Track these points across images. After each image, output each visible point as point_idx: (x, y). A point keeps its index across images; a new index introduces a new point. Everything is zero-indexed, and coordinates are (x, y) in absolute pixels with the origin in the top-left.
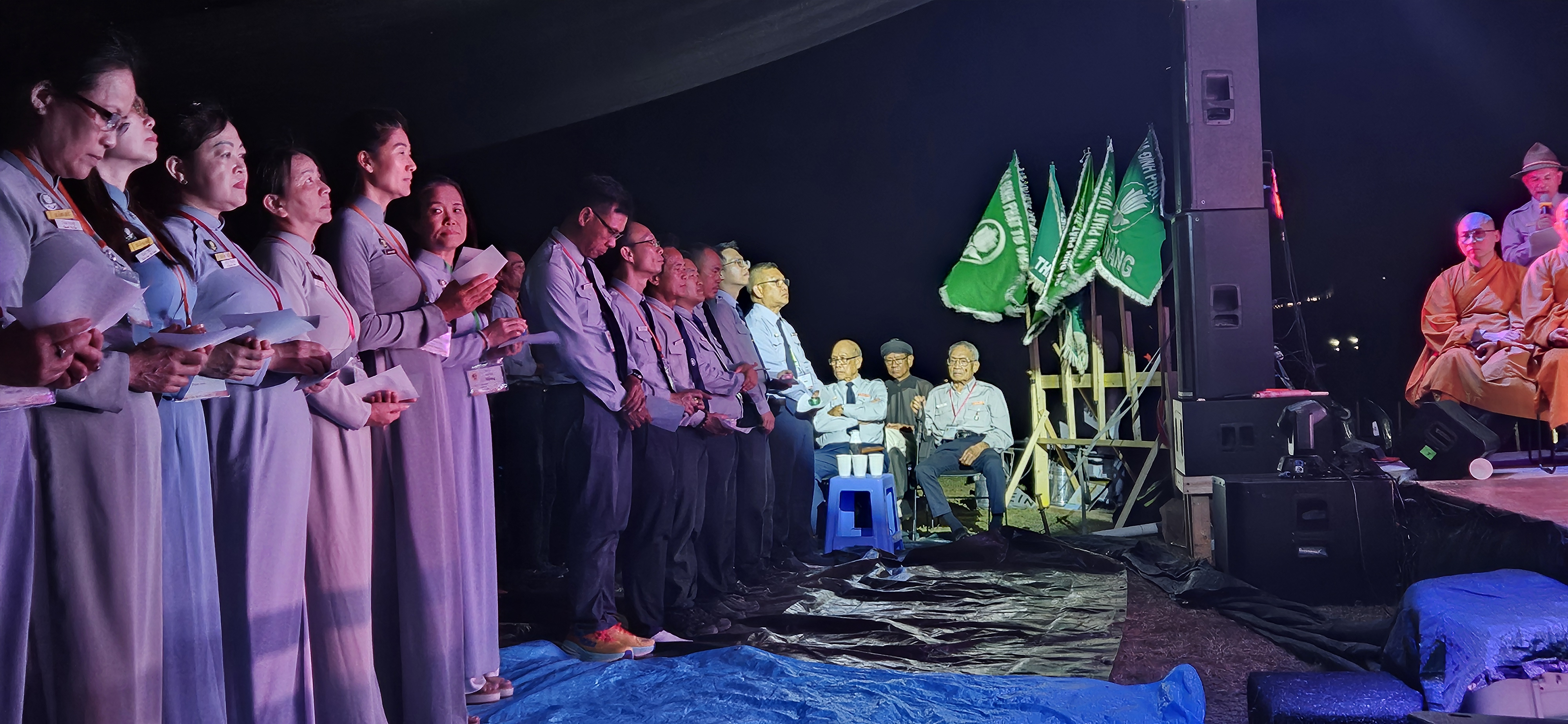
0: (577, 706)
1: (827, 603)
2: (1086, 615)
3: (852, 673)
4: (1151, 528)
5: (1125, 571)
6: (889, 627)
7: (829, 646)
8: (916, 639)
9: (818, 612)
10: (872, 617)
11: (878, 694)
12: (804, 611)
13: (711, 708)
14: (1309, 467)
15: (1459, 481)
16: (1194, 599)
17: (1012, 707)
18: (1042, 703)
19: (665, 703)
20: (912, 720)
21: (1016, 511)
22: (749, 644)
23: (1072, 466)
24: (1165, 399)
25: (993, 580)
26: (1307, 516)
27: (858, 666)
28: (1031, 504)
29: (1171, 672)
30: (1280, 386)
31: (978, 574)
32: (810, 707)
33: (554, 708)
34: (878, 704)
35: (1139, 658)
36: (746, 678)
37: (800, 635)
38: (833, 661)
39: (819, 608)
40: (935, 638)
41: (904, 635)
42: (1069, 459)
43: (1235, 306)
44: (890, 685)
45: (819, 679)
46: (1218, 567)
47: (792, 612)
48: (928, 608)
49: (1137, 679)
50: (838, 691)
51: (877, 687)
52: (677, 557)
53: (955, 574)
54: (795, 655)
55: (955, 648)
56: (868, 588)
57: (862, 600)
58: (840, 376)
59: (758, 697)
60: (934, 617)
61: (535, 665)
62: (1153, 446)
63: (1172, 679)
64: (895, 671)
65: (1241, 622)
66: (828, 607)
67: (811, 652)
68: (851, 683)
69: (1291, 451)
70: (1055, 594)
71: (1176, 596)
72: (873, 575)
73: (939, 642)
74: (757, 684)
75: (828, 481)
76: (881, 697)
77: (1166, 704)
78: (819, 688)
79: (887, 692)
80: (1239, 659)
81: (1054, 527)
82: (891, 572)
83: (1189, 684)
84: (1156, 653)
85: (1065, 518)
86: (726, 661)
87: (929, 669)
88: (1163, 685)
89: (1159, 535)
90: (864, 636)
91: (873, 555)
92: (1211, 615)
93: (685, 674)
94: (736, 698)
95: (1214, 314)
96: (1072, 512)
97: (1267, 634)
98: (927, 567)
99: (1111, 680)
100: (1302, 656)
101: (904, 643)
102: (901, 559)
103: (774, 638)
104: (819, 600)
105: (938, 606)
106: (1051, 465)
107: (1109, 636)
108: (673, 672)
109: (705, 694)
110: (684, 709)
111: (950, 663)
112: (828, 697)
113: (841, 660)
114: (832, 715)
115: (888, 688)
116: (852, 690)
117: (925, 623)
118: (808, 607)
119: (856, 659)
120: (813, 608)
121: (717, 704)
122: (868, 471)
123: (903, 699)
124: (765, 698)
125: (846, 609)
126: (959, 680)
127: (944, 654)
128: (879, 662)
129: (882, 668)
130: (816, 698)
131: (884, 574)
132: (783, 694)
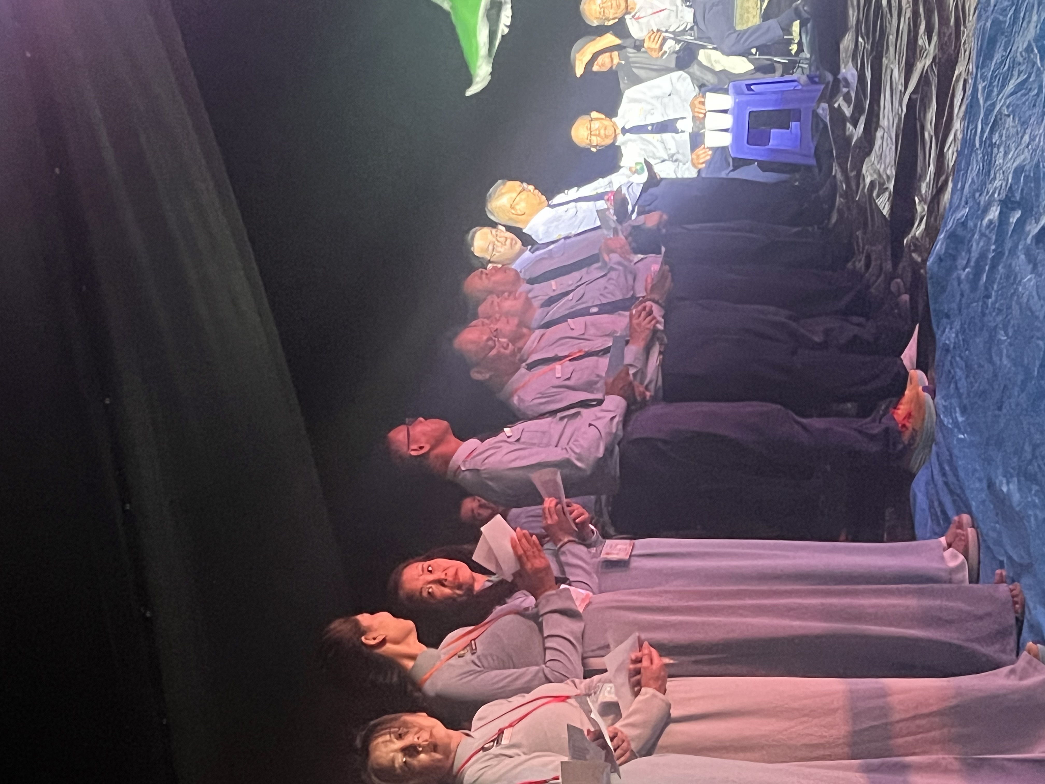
1: (878, 167)
6: (914, 97)
7: (932, 168)
8: (931, 66)
9: (888, 177)
10: (899, 116)
11: (996, 116)
12: (887, 194)
13: (1000, 310)
19: (990, 361)
20: (1029, 77)
22: (925, 261)
27: (960, 136)
32: (1006, 196)
34: (1009, 116)
37: (917, 199)
38: (951, 164)
39: (885, 177)
40: (929, 45)
41: (924, 80)
44: (985, 102)
45: (973, 181)
47: (888, 207)
48: (892, 50)
50: (989, 162)
51: (987, 116)
53: (853, 15)
54: (941, 209)
55: (944, 21)
56: (863, 118)
57: (878, 126)
59: (991, 255)
60: (904, 43)
61: (936, 504)
64: (969, 92)
66: (883, 166)
67: (940, 191)
68: (980, 145)
72: (848, 111)
73: (935, 39)
74: (975, 255)
75: (734, 159)
76: (1000, 112)
78: (984, 184)
79: (993, 105)
82: (845, 90)
86: (943, 289)
87: (967, 53)
90: (923, 128)
91: (823, 110)
93: (957, 336)
94: (990, 280)
98: (841, 47)
101: (934, 81)
102: (830, 77)
103: (918, 230)
104: (875, 176)
105: (891, 37)
110: (1000, 340)
111: (962, 28)
112: (995, 174)
113: (951, 156)
114: (1019, 171)
115: (989, 103)
116: (989, 146)
117: (910, 54)
118: (883, 190)
119: (951, 138)
120: (884, 184)
121: (996, 302)
122: (725, 111)
123: (1003, 86)
124: (993, 247)
125: (888, 145)
126: (984, 17)
127: (951, 34)
128: (956, 111)
129: (963, 108)
130: (995, 189)
131: (847, 98)
132: (988, 226)
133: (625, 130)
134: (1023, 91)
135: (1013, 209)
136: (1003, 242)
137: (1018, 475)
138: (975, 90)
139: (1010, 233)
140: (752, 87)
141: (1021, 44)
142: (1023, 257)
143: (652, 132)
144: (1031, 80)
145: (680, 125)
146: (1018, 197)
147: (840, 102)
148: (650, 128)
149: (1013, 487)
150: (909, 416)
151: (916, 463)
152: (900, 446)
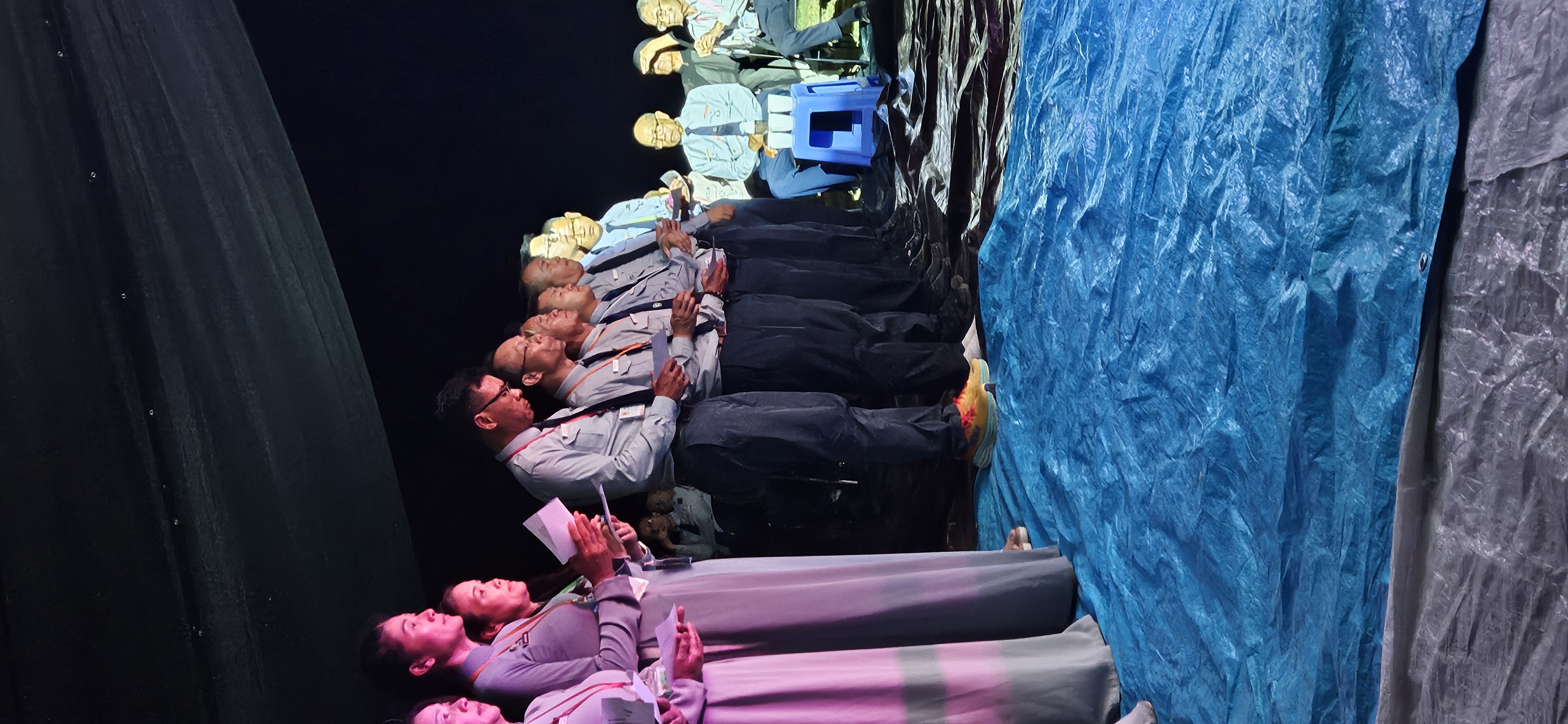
0: (1042, 444)
1: (936, 165)
3: (1017, 135)
6: (967, 93)
7: (986, 162)
8: (982, 63)
9: (946, 175)
10: (954, 113)
11: (1043, 107)
12: (945, 191)
13: (1050, 295)
19: (1042, 345)
20: (1073, 66)
27: (1010, 129)
32: (1053, 183)
33: (1044, 469)
34: (1054, 105)
36: (1018, 256)
37: (972, 195)
38: (1002, 158)
39: (942, 174)
40: (980, 42)
41: (976, 74)
44: (1032, 94)
45: (1023, 173)
47: (945, 204)
50: (1037, 153)
51: (1034, 107)
52: (880, 330)
53: (909, 17)
54: (994, 202)
55: (993, 17)
56: (921, 117)
57: (934, 125)
58: (677, 139)
59: (1040, 243)
60: (957, 41)
64: (1018, 86)
66: (941, 164)
67: (992, 183)
68: (1029, 137)
72: (906, 111)
73: (985, 35)
74: (1026, 243)
75: (798, 161)
76: (1046, 103)
78: (1034, 172)
79: (1040, 96)
82: (904, 91)
86: (995, 279)
87: (1016, 48)
90: (976, 121)
91: (883, 112)
94: (1040, 267)
98: (899, 48)
101: (986, 76)
102: (889, 79)
103: (974, 222)
104: (933, 174)
105: (945, 36)
108: (1009, 336)
110: (1050, 325)
111: (1011, 23)
112: (1043, 163)
113: (1002, 150)
114: (1065, 158)
115: (1035, 95)
116: (1037, 136)
117: (963, 51)
118: (940, 188)
119: (1002, 131)
120: (942, 181)
121: (1045, 288)
122: (787, 113)
123: (1049, 78)
124: (1042, 235)
125: (944, 143)
126: (1030, 10)
127: (1001, 28)
128: (1006, 103)
129: (1013, 102)
130: (1044, 177)
131: (905, 98)
132: (1037, 215)
133: (689, 132)
134: (1067, 81)
135: (1060, 197)
136: (1052, 229)
137: (1068, 457)
138: (1024, 83)
139: (1058, 219)
140: (814, 89)
141: (1063, 36)
142: (1069, 242)
143: (717, 133)
144: (1075, 69)
145: (743, 128)
147: (899, 103)
148: (715, 130)
149: (1064, 468)
150: (972, 413)
151: (979, 461)
152: (962, 444)
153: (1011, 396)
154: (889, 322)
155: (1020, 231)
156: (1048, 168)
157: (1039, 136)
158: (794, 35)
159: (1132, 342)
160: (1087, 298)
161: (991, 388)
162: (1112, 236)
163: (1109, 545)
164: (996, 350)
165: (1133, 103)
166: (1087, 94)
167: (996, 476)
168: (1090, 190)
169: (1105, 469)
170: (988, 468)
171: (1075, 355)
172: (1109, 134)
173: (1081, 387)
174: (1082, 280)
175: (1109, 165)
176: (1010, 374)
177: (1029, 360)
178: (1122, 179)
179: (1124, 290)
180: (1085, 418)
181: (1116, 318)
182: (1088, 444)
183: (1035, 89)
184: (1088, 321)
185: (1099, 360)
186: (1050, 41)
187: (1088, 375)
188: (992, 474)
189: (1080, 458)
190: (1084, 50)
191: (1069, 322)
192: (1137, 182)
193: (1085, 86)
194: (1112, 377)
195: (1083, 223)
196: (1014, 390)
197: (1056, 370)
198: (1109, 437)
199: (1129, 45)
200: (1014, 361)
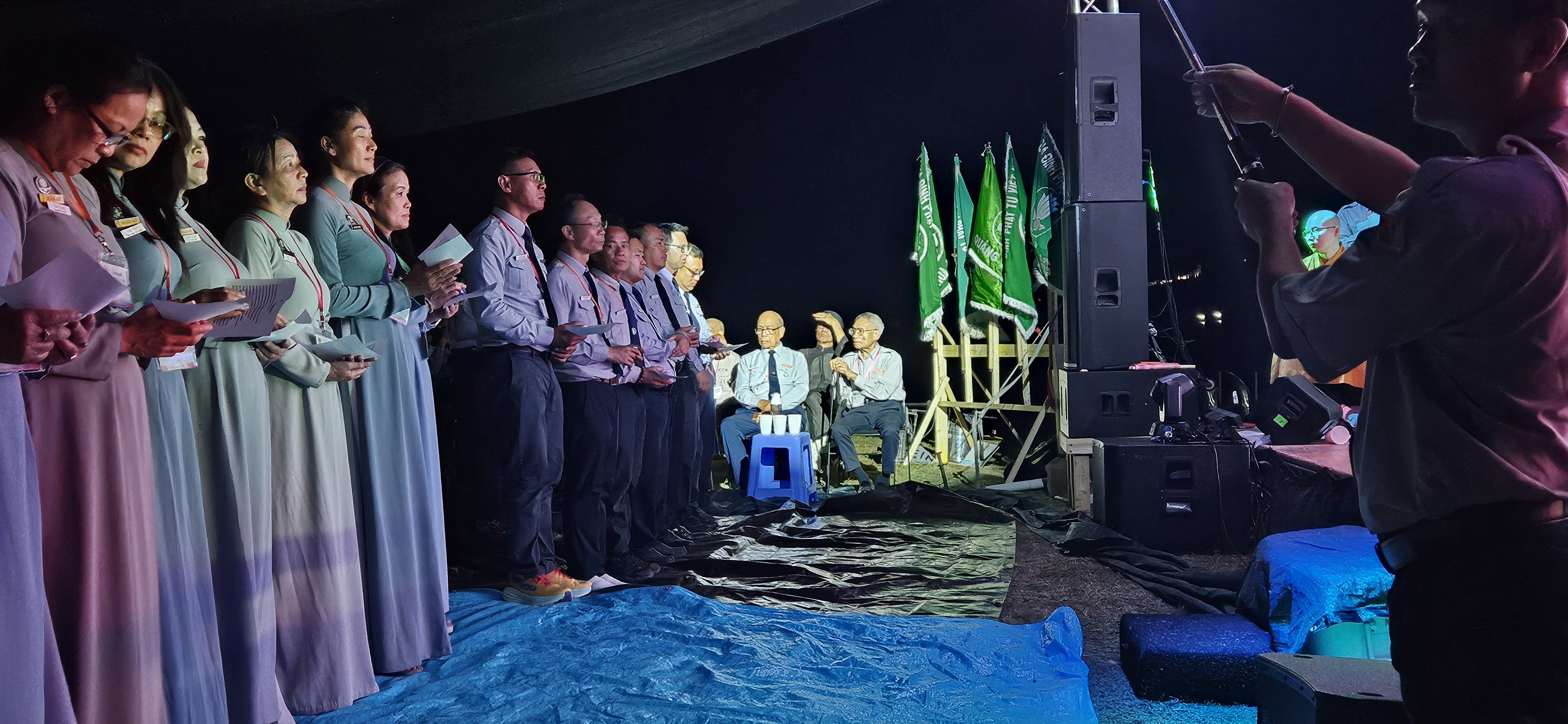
0: (522, 643)
1: (748, 549)
2: (980, 561)
3: (771, 613)
4: (1038, 483)
5: (1014, 523)
6: (804, 571)
7: (751, 588)
8: (828, 583)
9: (741, 556)
10: (789, 562)
11: (794, 633)
12: (728, 556)
13: (643, 644)
14: (1177, 433)
15: (1307, 446)
16: (1074, 548)
17: (915, 644)
18: (940, 640)
19: (603, 639)
20: (825, 656)
21: (918, 467)
22: (678, 586)
23: (969, 426)
24: (1052, 368)
25: (897, 529)
26: (1175, 475)
27: (776, 607)
28: (932, 460)
29: (1053, 614)
30: (1153, 358)
31: (884, 524)
32: (733, 644)
33: (501, 645)
34: (795, 642)
35: (1026, 601)
36: (675, 617)
37: (724, 578)
38: (754, 602)
40: (845, 581)
41: (818, 579)
42: (966, 421)
43: (1115, 288)
44: (804, 624)
45: (741, 619)
46: (1095, 520)
47: (717, 557)
49: (1025, 619)
50: (757, 630)
51: (793, 626)
52: (616, 508)
53: (862, 524)
54: (720, 597)
55: (863, 591)
56: (786, 535)
57: (779, 546)
58: (765, 345)
59: (686, 635)
60: (844, 563)
62: (1042, 412)
63: (1054, 619)
64: (809, 612)
65: (1115, 569)
66: (749, 552)
67: (733, 594)
68: (770, 622)
69: (1162, 419)
70: (951, 542)
71: (1059, 545)
72: (790, 523)
73: (849, 585)
74: (686, 623)
75: (751, 438)
76: (798, 635)
77: (1048, 642)
78: (741, 627)
79: (802, 630)
80: (1113, 602)
81: (951, 482)
82: (806, 521)
83: (1069, 624)
84: (1041, 596)
85: (960, 473)
86: (657, 600)
87: (840, 610)
88: (1046, 624)
89: (1044, 489)
90: (782, 579)
91: (790, 505)
92: (1088, 563)
93: (620, 613)
94: (666, 636)
95: (1097, 294)
96: (968, 468)
97: (1138, 580)
98: (839, 517)
99: (1000, 619)
100: (1169, 600)
101: (818, 586)
102: (815, 509)
103: (702, 580)
104: (741, 546)
105: (848, 553)
106: (950, 425)
107: (999, 581)
108: (610, 612)
109: (639, 632)
110: (619, 646)
111: (858, 605)
112: (749, 635)
113: (760, 601)
114: (753, 652)
115: (804, 627)
117: (837, 567)
118: (730, 552)
119: (775, 601)
120: (736, 553)
121: (650, 640)
122: (787, 430)
123: (816, 636)
124: (692, 636)
125: (765, 555)
126: (868, 620)
127: (854, 597)
128: (796, 603)
129: (798, 609)
130: (738, 636)
131: (800, 522)
132: (708, 632)
133: (772, 353)
134: (813, 651)
135: (723, 650)
136: (696, 644)
137: (511, 664)
138: (812, 617)
139: (704, 648)
140: (807, 450)
141: (849, 647)
142: (686, 658)
143: (770, 374)
144: (822, 657)
145: (776, 396)
146: (733, 652)
147: (797, 517)
148: (774, 373)
149: (502, 661)
150: (547, 583)
151: (508, 592)
152: (521, 577)
153: (562, 615)
154: (621, 515)
155: (696, 619)
156: (745, 639)
157: (770, 630)
158: (847, 434)
159: (606, 713)
160: (641, 675)
161: (568, 598)
162: (691, 693)
163: (436, 701)
164: (599, 602)
165: (796, 705)
166: (803, 668)
167: (495, 605)
168: (728, 673)
169: (500, 696)
170: (502, 599)
171: (594, 667)
172: (772, 687)
173: (568, 673)
174: (656, 670)
175: (747, 688)
176: (580, 614)
177: (591, 629)
178: (737, 699)
179: (648, 704)
180: (543, 677)
181: (624, 699)
182: (519, 681)
183: (808, 626)
184: (623, 677)
185: (591, 687)
186: (844, 637)
187: (578, 678)
188: (497, 602)
189: (510, 675)
190: (838, 664)
191: (623, 661)
192: (733, 711)
193: (810, 666)
194: (577, 698)
195: (701, 669)
196: (566, 618)
197: (583, 652)
198: (527, 698)
199: (842, 700)
200: (590, 617)
